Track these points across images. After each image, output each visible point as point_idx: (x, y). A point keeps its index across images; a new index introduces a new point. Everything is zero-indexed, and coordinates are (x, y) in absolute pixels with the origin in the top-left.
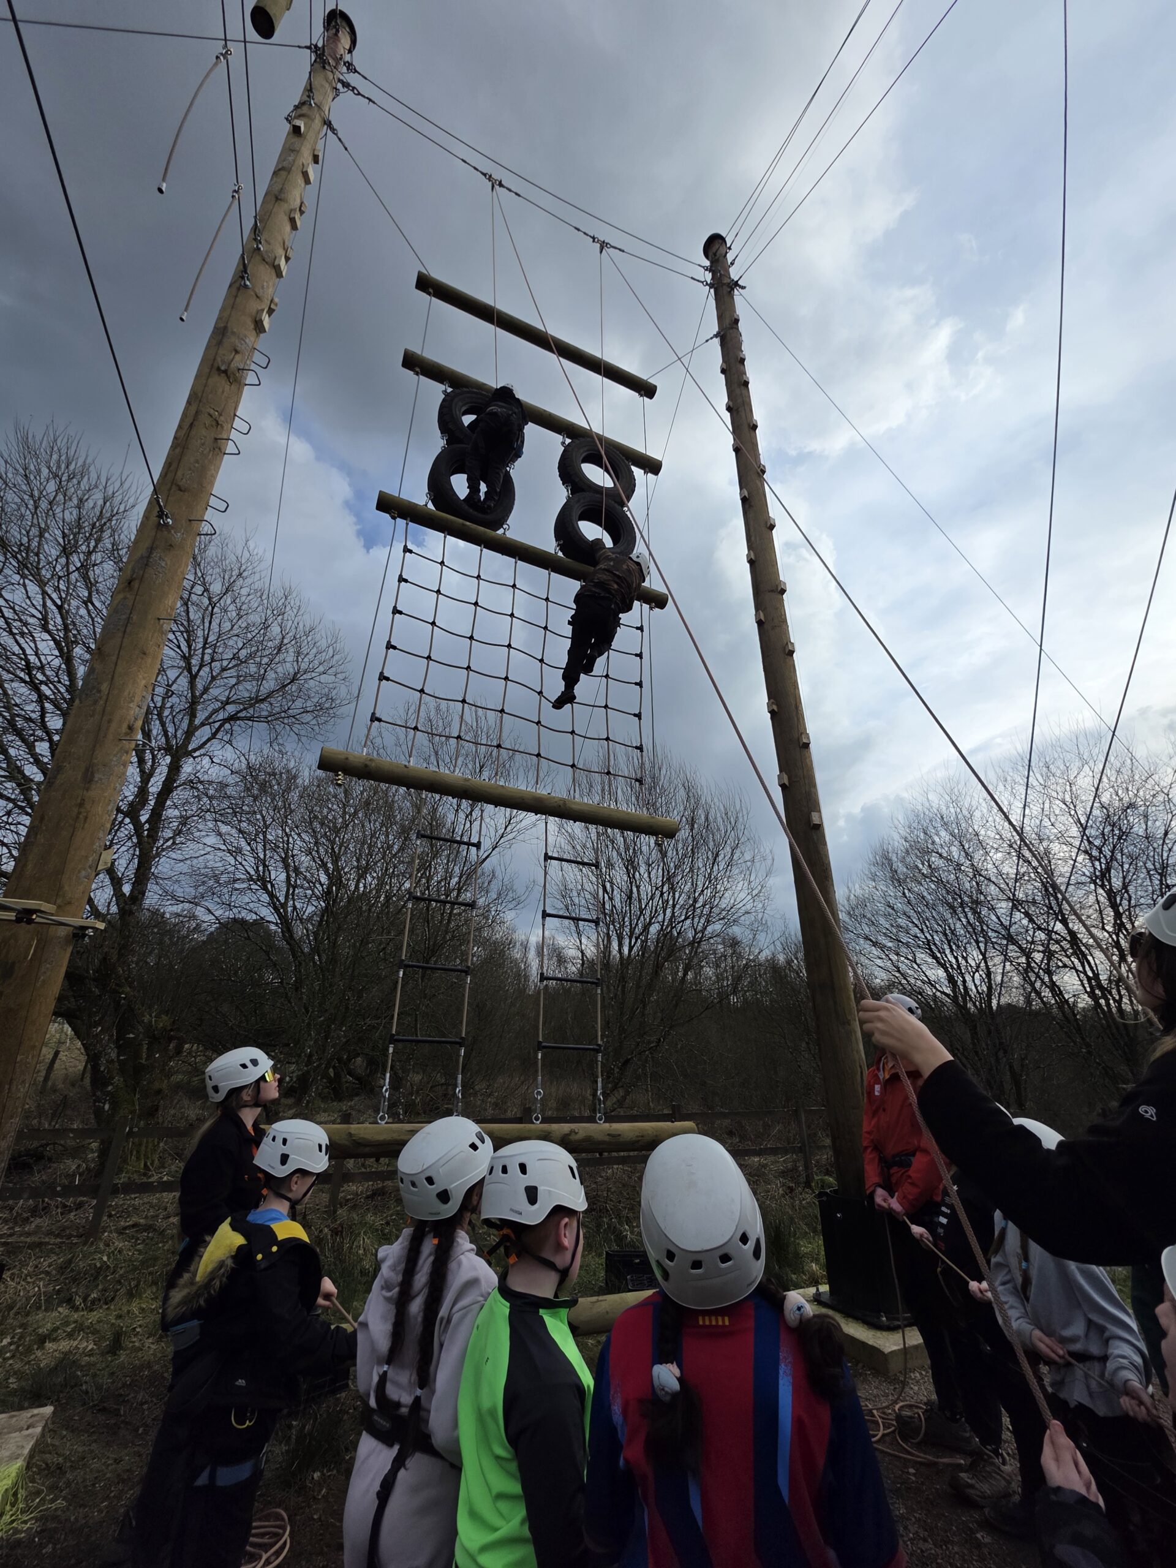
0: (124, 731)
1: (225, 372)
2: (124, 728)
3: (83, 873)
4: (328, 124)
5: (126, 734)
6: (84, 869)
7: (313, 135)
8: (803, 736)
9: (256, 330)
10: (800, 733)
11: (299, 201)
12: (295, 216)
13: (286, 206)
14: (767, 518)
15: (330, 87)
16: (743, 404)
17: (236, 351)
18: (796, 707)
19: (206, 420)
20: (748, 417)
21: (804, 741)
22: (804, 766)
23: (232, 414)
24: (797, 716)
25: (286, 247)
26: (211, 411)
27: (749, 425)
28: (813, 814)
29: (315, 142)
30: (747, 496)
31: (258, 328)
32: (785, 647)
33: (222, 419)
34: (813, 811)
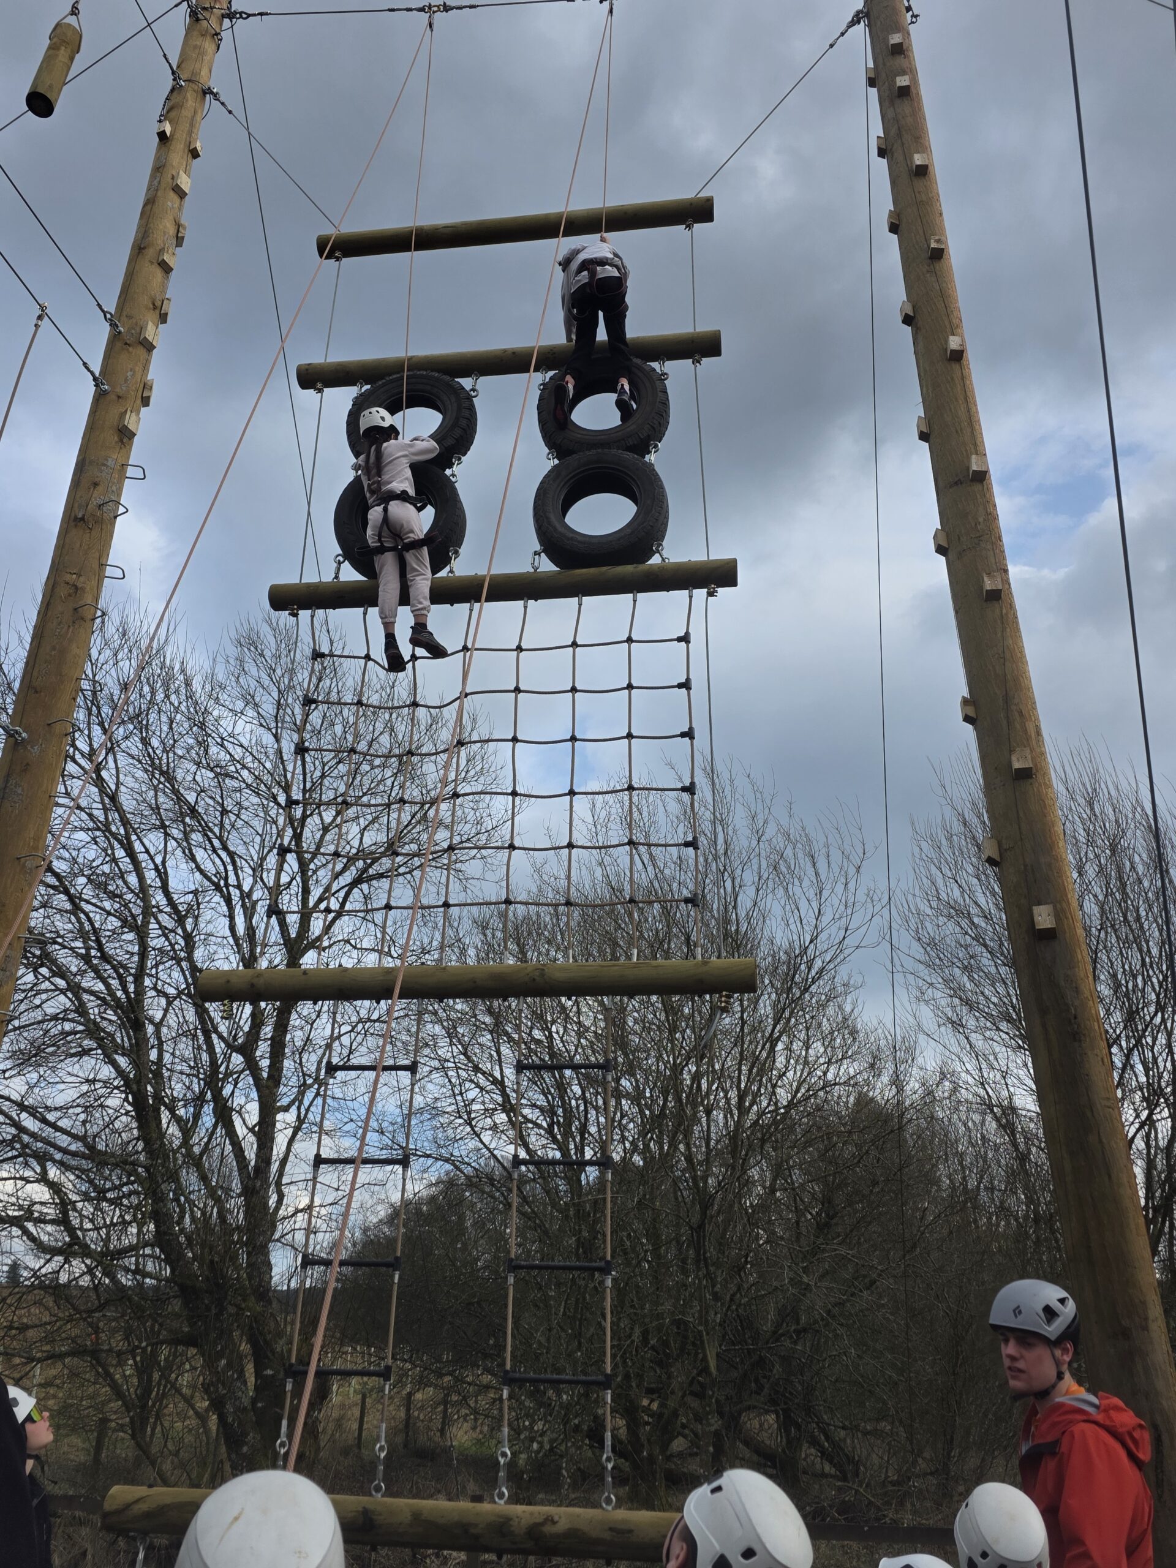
1: (83, 519)
4: (207, 92)
7: (184, 126)
8: (1014, 758)
9: (121, 441)
10: (1011, 751)
11: (172, 231)
12: (166, 258)
13: (150, 253)
14: (947, 341)
15: (208, 38)
16: (900, 135)
17: (96, 484)
18: (1007, 699)
19: (63, 591)
20: (908, 158)
21: (1017, 765)
22: (1021, 815)
23: (96, 566)
24: (1007, 717)
25: (158, 304)
26: (68, 577)
27: (910, 171)
28: (1037, 910)
29: (190, 133)
30: (911, 313)
31: (126, 436)
32: (981, 588)
33: (82, 579)
34: (1039, 904)
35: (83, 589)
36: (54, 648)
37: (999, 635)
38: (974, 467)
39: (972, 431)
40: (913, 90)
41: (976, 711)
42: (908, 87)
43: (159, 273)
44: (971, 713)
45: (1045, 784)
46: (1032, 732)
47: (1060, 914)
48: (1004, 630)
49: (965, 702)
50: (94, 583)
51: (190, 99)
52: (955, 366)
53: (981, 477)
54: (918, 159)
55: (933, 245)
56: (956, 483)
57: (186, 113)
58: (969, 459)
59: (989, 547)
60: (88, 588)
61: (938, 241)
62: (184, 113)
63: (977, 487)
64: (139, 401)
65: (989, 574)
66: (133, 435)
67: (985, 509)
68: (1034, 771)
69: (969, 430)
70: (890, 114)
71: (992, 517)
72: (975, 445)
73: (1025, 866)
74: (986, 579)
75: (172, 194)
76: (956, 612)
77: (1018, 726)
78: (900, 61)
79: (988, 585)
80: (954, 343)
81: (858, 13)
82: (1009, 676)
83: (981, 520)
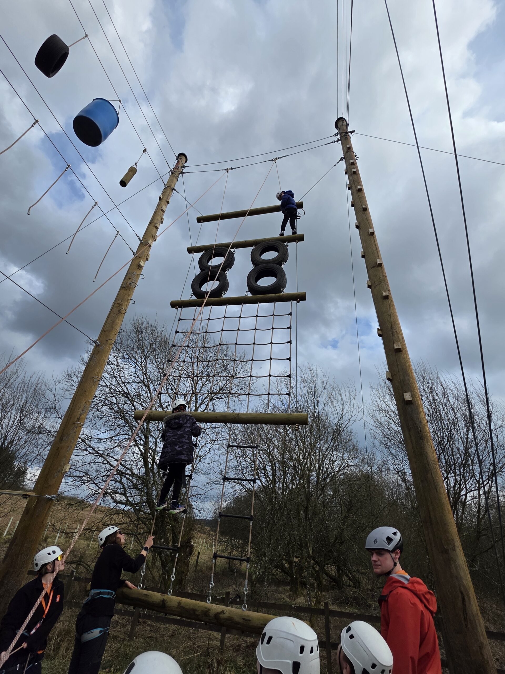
0: (75, 420)
1: (125, 287)
2: (76, 419)
3: (56, 474)
4: (173, 189)
5: (76, 421)
6: (56, 473)
7: (166, 196)
8: (395, 345)
9: (139, 268)
10: (394, 343)
11: (160, 219)
12: (157, 225)
13: (153, 224)
14: (369, 230)
15: (175, 178)
16: (354, 182)
17: (130, 279)
18: (392, 328)
19: (116, 306)
20: (356, 187)
21: (396, 347)
22: (398, 363)
23: (127, 299)
24: (392, 333)
25: (154, 236)
26: (118, 302)
27: (357, 190)
28: (405, 394)
29: (167, 198)
30: (358, 225)
31: (140, 267)
32: (382, 296)
33: (122, 302)
34: (406, 392)
35: (122, 305)
36: (111, 320)
37: (388, 309)
38: (378, 262)
39: (378, 253)
40: (357, 172)
41: (382, 332)
42: (356, 171)
43: (155, 229)
44: (380, 333)
45: (406, 354)
46: (401, 338)
47: (413, 396)
48: (390, 307)
49: (378, 330)
50: (126, 304)
51: (168, 191)
52: (372, 237)
53: (380, 265)
54: (359, 187)
55: (364, 207)
56: (373, 267)
57: (167, 193)
58: (377, 260)
59: (384, 284)
60: (123, 305)
61: (365, 206)
62: (166, 193)
63: (379, 268)
64: (145, 259)
65: (384, 291)
66: (142, 267)
67: (382, 273)
68: (402, 349)
69: (376, 253)
70: (351, 178)
71: (384, 276)
72: (379, 257)
73: (401, 380)
74: (383, 292)
75: (161, 211)
76: (375, 304)
77: (396, 336)
78: (354, 166)
79: (384, 294)
80: (371, 230)
81: (342, 158)
82: (392, 321)
83: (381, 277)
